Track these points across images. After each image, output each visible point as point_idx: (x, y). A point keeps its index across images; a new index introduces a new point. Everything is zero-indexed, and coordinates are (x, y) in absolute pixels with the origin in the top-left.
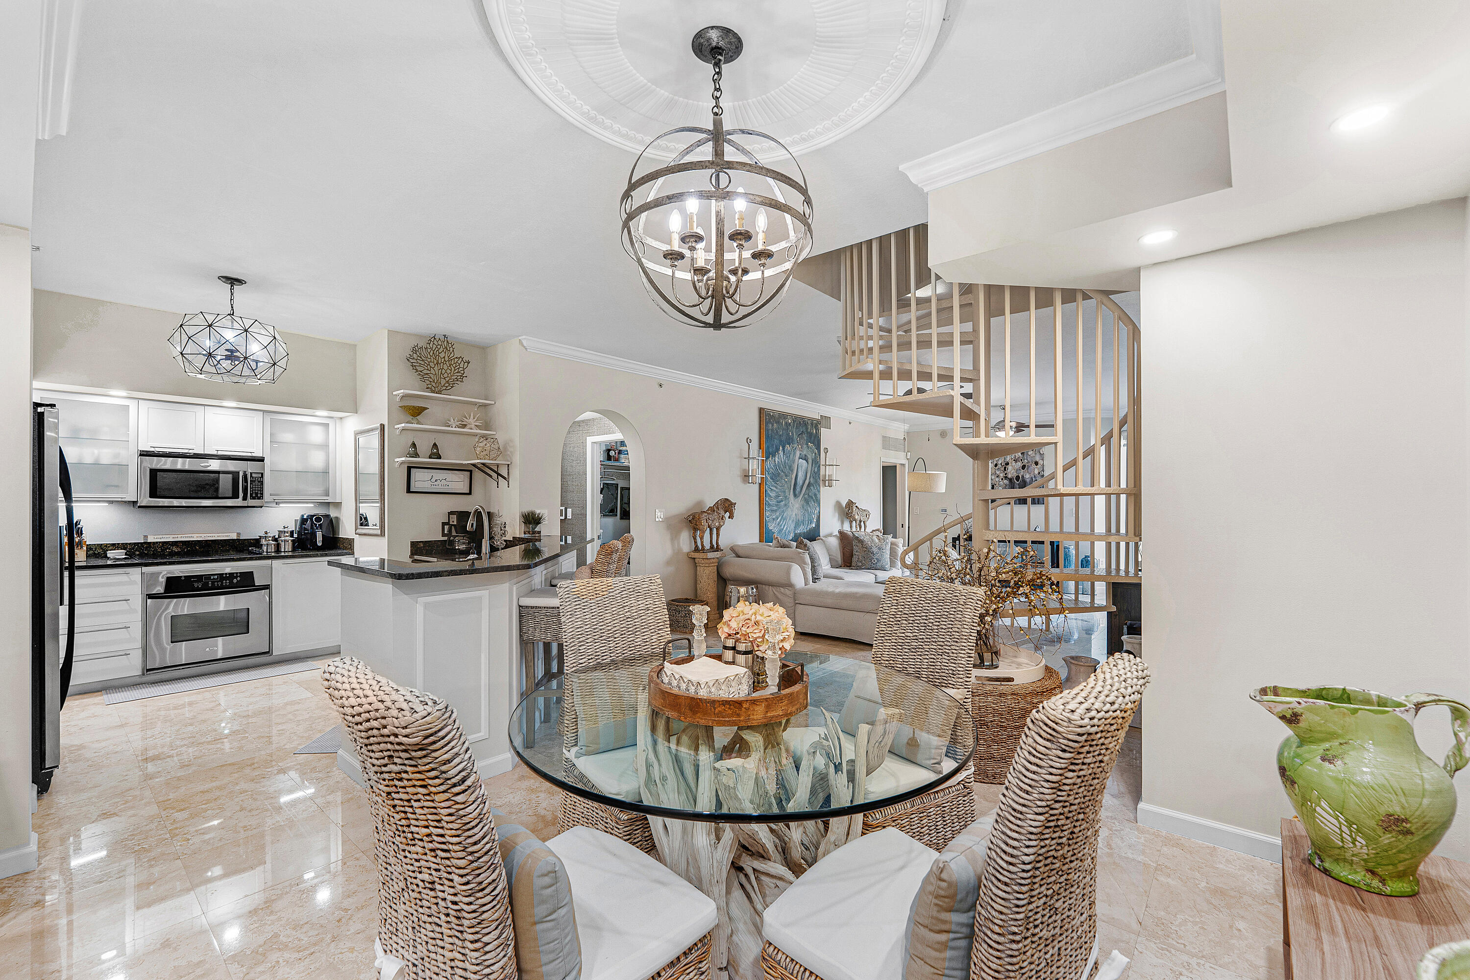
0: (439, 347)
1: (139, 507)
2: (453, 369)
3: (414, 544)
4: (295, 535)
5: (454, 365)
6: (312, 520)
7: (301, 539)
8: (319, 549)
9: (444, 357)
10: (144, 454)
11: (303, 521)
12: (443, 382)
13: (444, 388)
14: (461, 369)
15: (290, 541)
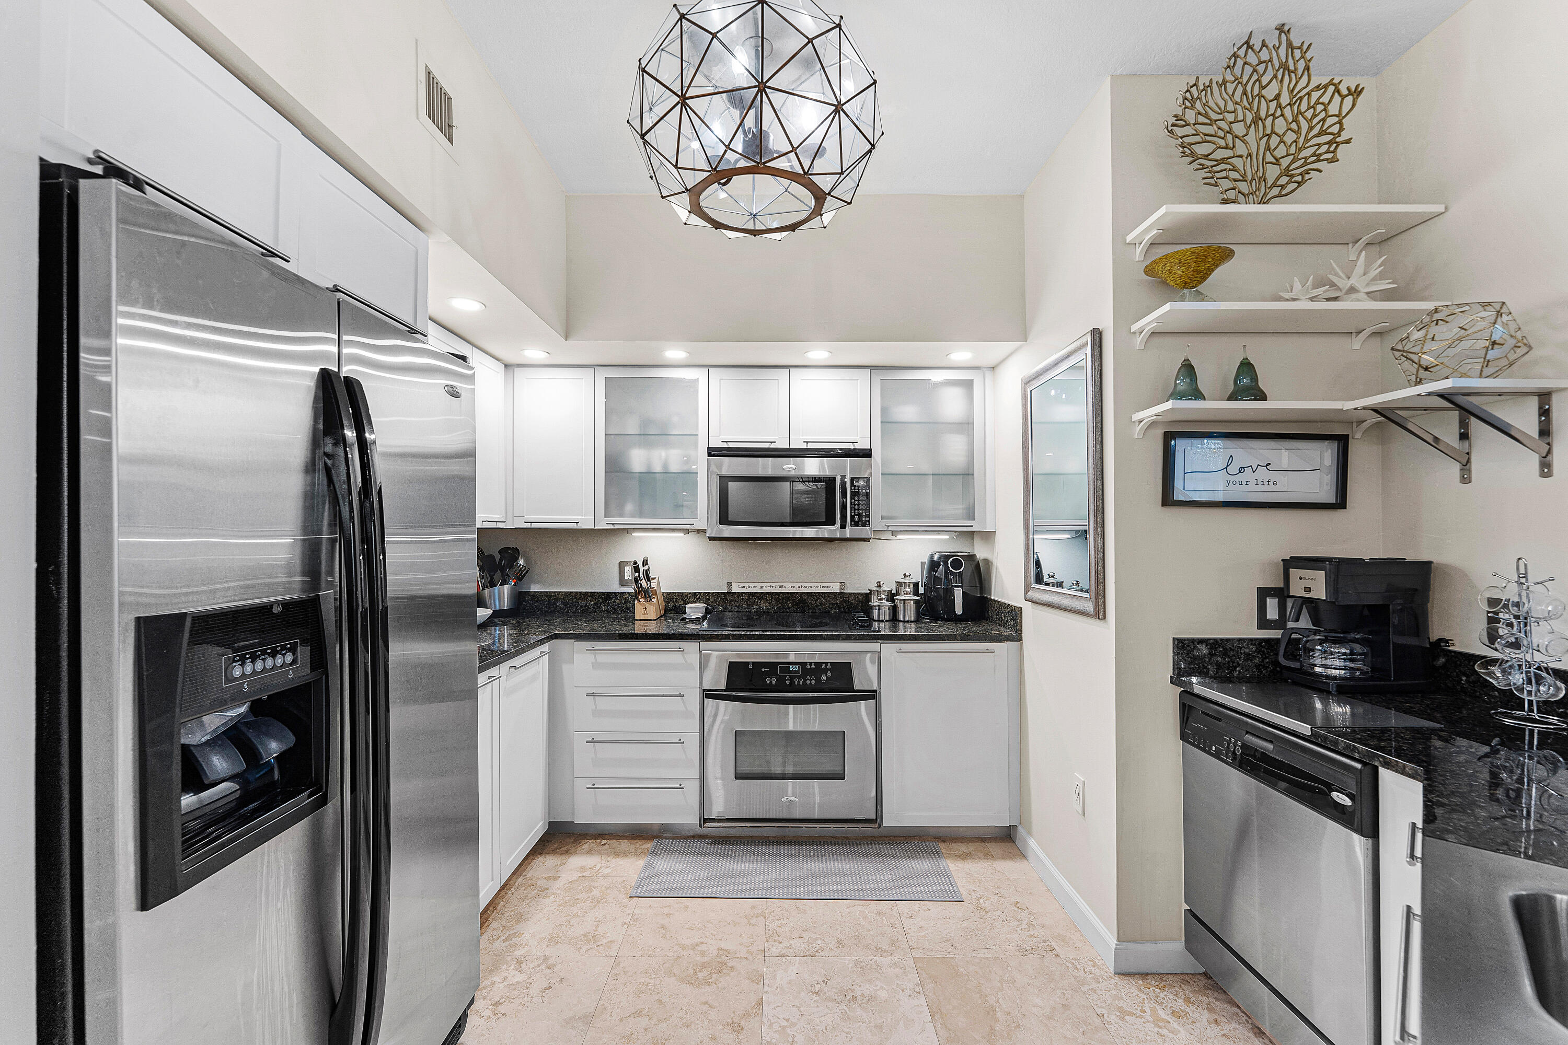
0: (1261, 68)
1: (711, 539)
2: (1304, 126)
3: (1183, 647)
4: (921, 590)
5: (1309, 114)
6: (946, 563)
7: (930, 598)
8: (958, 620)
9: (1277, 97)
10: (713, 453)
11: (934, 565)
12: (1272, 172)
13: (1276, 191)
14: (1330, 121)
15: (912, 602)
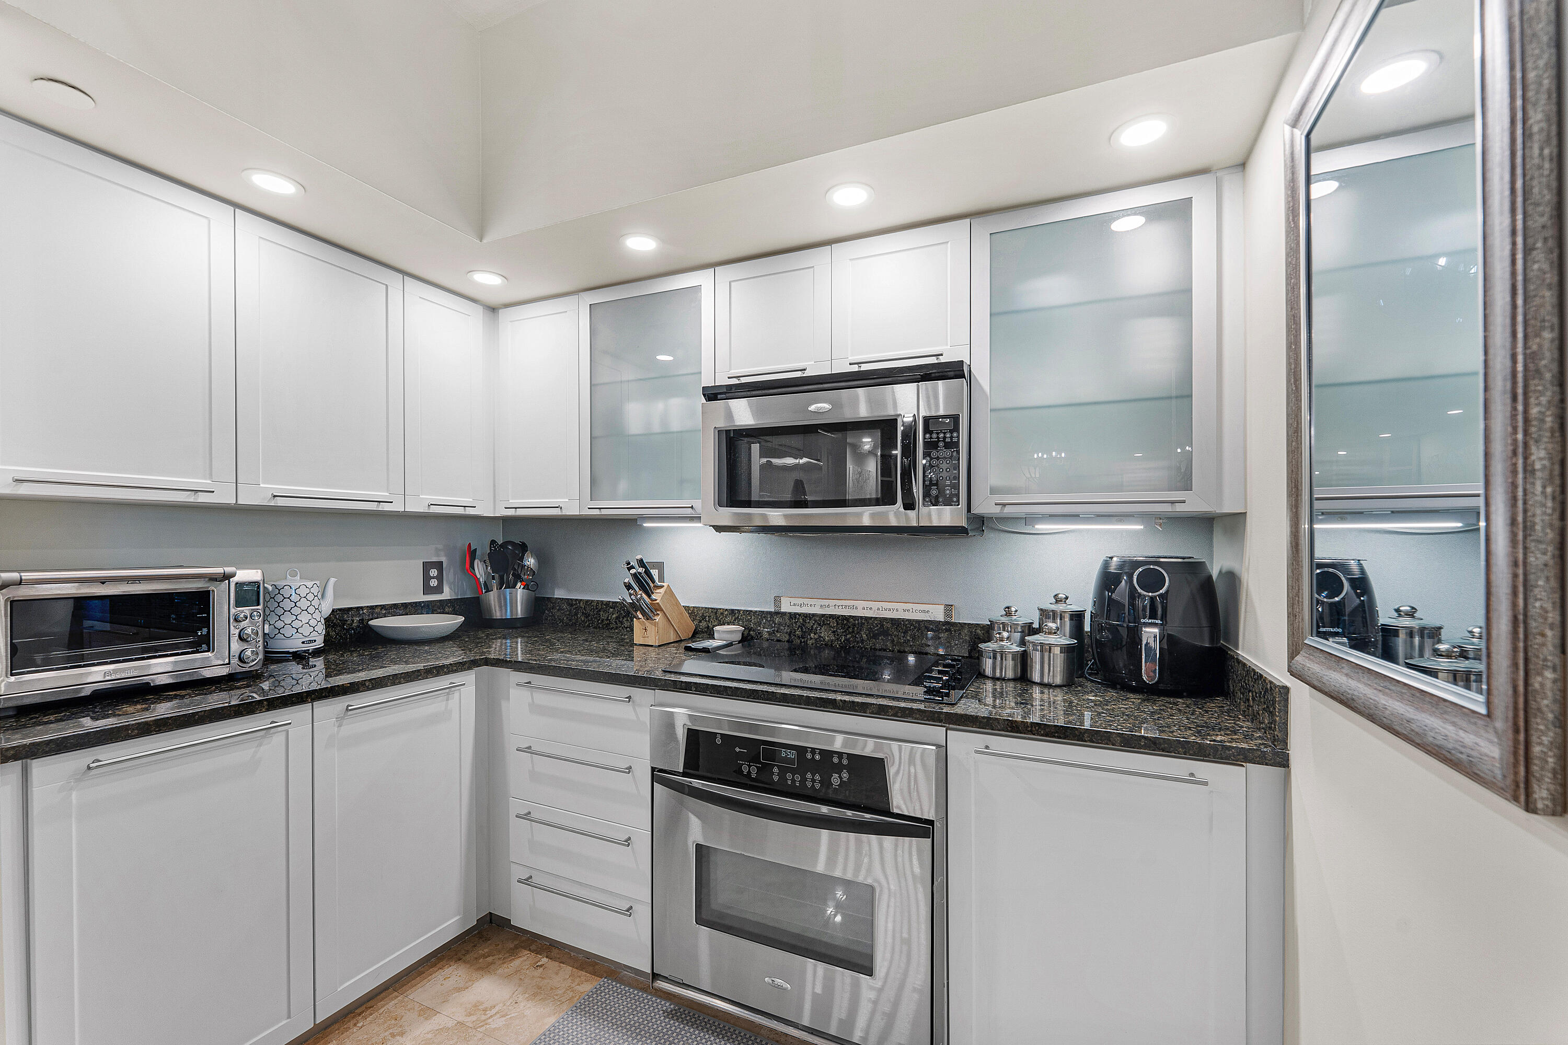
4: (1086, 627)
6: (1130, 577)
7: (1097, 642)
10: (709, 394)
11: (1109, 580)
15: (1057, 650)
